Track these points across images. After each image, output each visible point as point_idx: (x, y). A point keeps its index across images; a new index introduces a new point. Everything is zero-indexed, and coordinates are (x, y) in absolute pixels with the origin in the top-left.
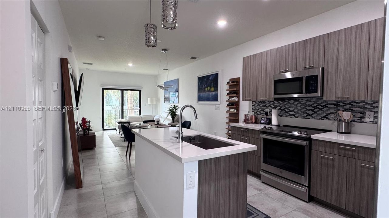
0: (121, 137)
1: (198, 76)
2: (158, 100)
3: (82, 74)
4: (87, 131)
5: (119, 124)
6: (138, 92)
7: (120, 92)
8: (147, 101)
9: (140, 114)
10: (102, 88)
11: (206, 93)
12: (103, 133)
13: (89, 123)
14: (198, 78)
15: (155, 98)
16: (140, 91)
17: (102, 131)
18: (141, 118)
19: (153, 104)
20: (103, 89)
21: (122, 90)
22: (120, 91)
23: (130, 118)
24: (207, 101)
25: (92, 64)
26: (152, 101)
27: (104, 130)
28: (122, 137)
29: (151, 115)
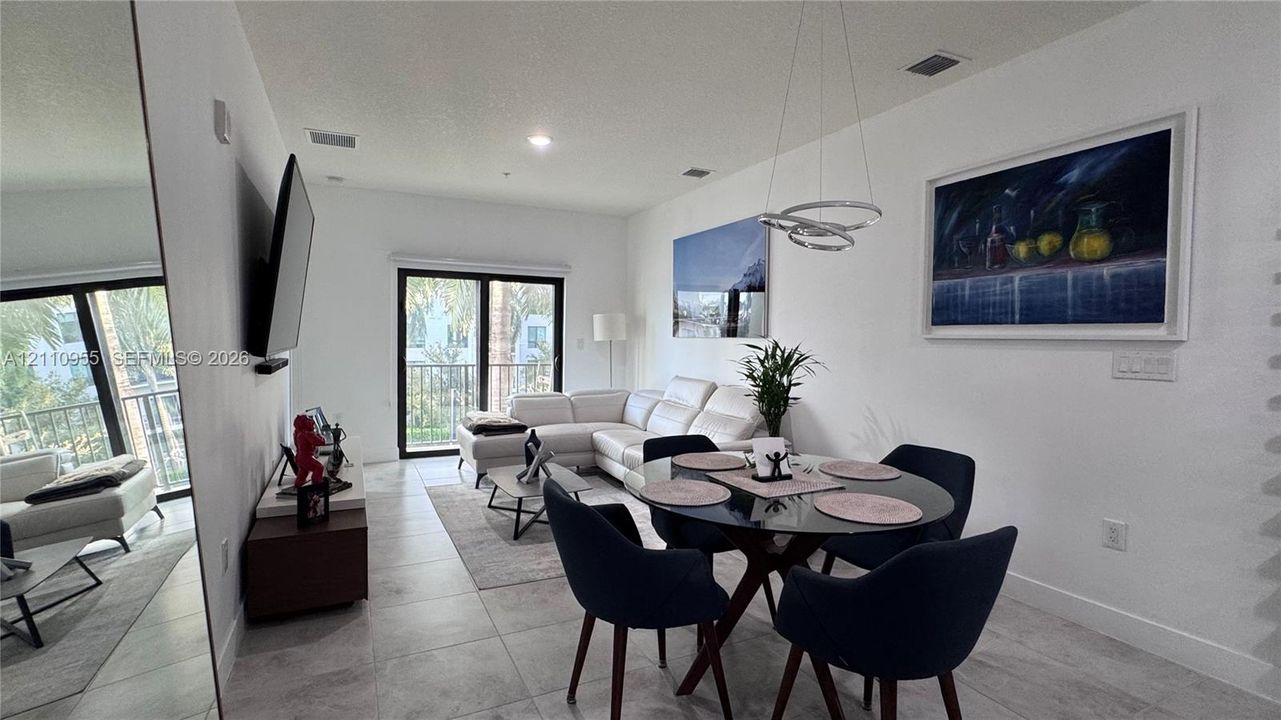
0: (490, 506)
1: (931, 182)
2: (636, 324)
3: (292, 157)
4: (316, 503)
5: (474, 438)
6: (550, 288)
7: (472, 287)
8: (589, 328)
9: (558, 386)
10: (399, 269)
11: (1017, 276)
12: (401, 473)
13: (337, 440)
14: (938, 190)
15: (622, 316)
16: (558, 283)
17: (398, 464)
18: (569, 406)
19: (613, 340)
20: (403, 274)
21: (484, 279)
22: (473, 282)
23: (522, 404)
24: (1021, 322)
25: (349, 142)
26: (610, 326)
27: (405, 455)
28: (493, 504)
29: (608, 392)
